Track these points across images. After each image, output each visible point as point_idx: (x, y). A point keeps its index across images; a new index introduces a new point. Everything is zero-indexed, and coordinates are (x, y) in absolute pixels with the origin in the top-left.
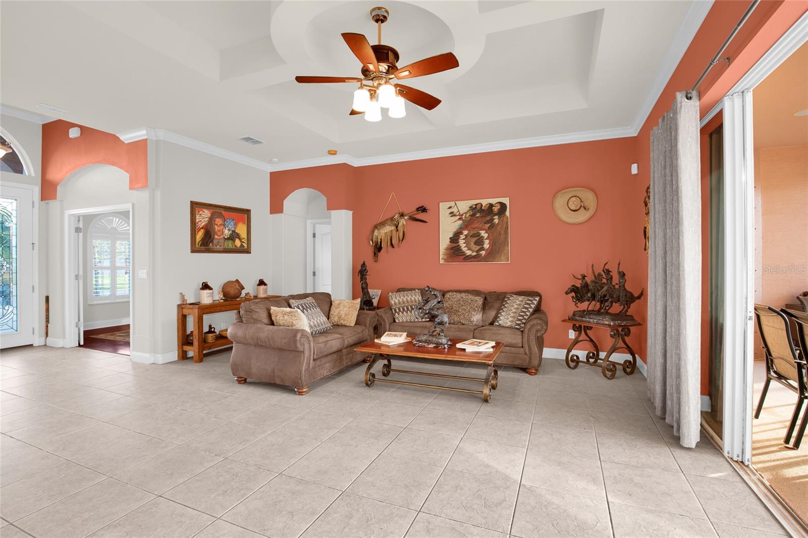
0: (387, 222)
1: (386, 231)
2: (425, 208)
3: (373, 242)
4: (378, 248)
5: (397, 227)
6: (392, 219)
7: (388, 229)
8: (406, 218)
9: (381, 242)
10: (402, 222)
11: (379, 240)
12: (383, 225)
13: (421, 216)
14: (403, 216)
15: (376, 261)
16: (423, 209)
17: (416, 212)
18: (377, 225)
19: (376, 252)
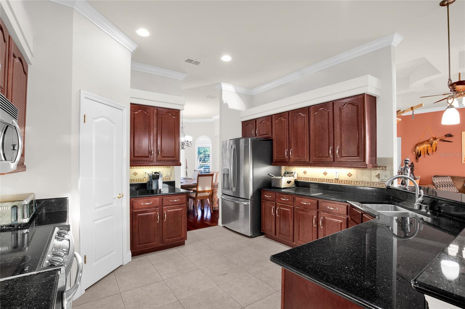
0: (424, 142)
1: (424, 147)
2: (451, 135)
3: (415, 152)
4: (418, 155)
5: (431, 145)
6: (428, 141)
7: (425, 146)
8: (438, 140)
9: (420, 152)
10: (435, 142)
11: (419, 152)
12: (422, 144)
13: (448, 139)
14: (436, 139)
15: (417, 162)
16: (450, 136)
17: (445, 137)
18: (418, 144)
19: (417, 157)
